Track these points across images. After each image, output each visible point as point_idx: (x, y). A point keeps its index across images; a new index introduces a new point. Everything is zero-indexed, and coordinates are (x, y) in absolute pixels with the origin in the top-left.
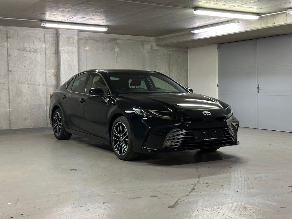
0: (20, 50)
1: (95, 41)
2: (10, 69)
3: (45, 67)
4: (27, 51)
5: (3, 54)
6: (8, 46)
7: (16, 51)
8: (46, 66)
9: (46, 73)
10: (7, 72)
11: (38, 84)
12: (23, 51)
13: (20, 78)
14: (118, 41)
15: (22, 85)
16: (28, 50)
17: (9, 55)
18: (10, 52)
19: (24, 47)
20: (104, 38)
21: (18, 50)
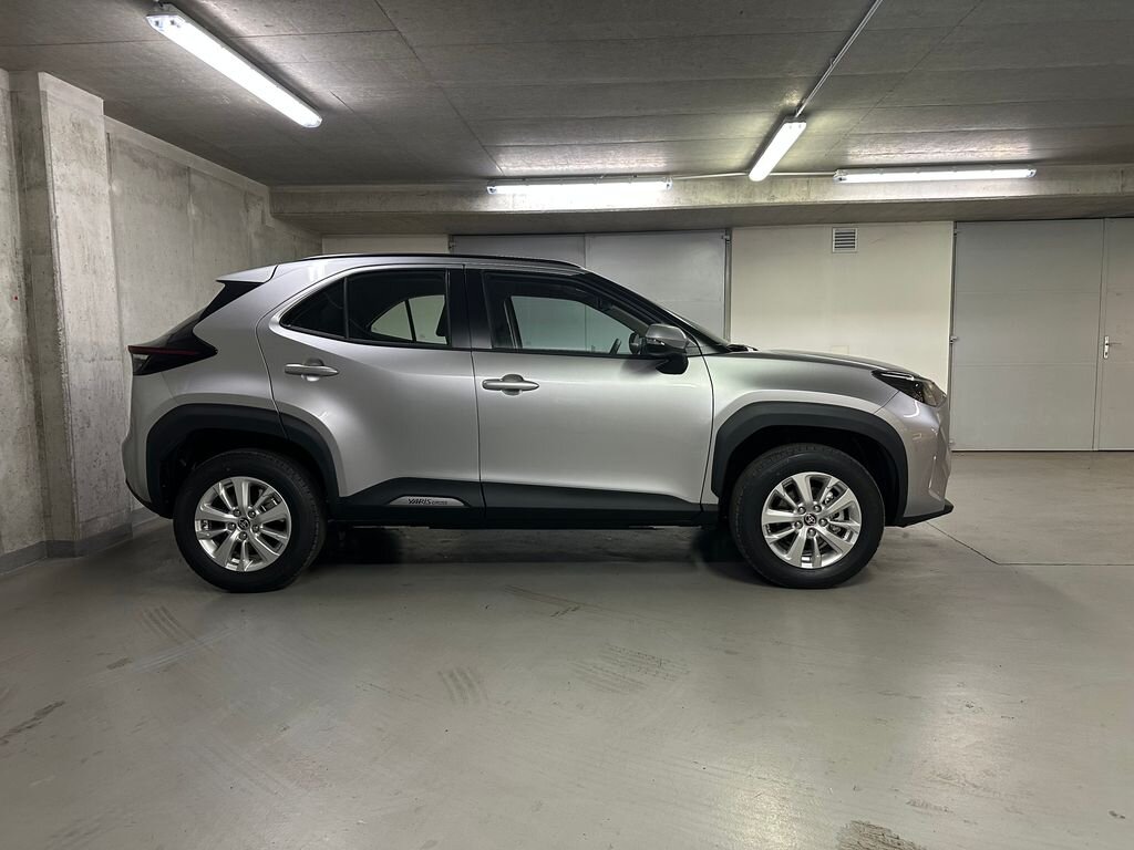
1: (135, 161)
14: (193, 176)
20: (158, 157)
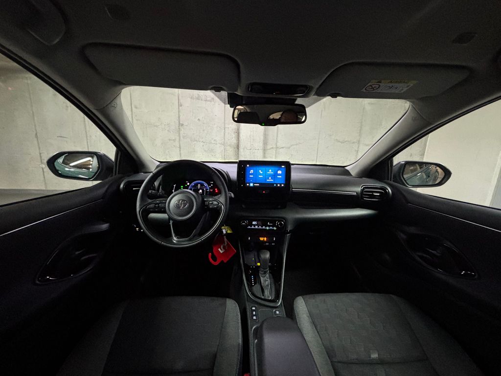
0: (194, 99)
2: (181, 122)
3: (223, 121)
4: (202, 100)
5: (173, 104)
6: (179, 93)
7: (189, 99)
8: (225, 121)
9: (225, 129)
10: (177, 126)
11: (215, 142)
12: (197, 100)
13: (193, 134)
15: (195, 142)
16: (203, 98)
17: (180, 105)
18: (181, 101)
19: (198, 95)
21: (191, 98)
